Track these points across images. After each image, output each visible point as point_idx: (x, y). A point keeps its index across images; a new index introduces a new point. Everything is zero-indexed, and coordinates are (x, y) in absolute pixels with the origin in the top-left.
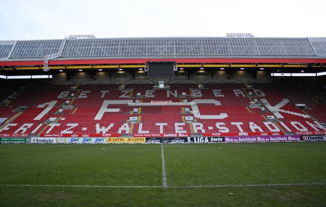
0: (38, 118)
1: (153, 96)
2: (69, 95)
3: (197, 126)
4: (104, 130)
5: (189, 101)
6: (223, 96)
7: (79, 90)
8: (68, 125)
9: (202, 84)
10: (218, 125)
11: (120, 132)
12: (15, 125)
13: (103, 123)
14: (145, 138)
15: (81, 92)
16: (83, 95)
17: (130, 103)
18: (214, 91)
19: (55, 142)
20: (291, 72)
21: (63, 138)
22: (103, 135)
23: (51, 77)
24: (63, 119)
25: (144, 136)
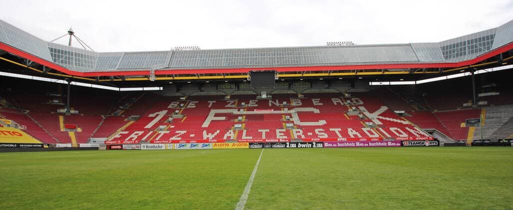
0: (149, 126)
1: (257, 105)
2: (179, 105)
3: (297, 132)
4: (211, 136)
5: (289, 109)
6: (322, 104)
7: (188, 101)
8: (177, 132)
9: (302, 94)
10: (317, 131)
11: (225, 138)
12: (127, 132)
13: (210, 130)
14: (248, 143)
15: (189, 102)
16: (192, 105)
17: (235, 112)
18: (313, 100)
19: (164, 148)
20: (390, 81)
21: (171, 144)
22: (210, 141)
23: (162, 88)
24: (173, 127)
25: (247, 142)
